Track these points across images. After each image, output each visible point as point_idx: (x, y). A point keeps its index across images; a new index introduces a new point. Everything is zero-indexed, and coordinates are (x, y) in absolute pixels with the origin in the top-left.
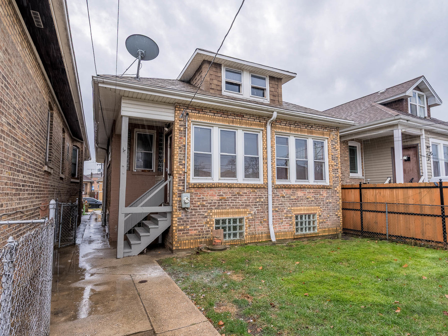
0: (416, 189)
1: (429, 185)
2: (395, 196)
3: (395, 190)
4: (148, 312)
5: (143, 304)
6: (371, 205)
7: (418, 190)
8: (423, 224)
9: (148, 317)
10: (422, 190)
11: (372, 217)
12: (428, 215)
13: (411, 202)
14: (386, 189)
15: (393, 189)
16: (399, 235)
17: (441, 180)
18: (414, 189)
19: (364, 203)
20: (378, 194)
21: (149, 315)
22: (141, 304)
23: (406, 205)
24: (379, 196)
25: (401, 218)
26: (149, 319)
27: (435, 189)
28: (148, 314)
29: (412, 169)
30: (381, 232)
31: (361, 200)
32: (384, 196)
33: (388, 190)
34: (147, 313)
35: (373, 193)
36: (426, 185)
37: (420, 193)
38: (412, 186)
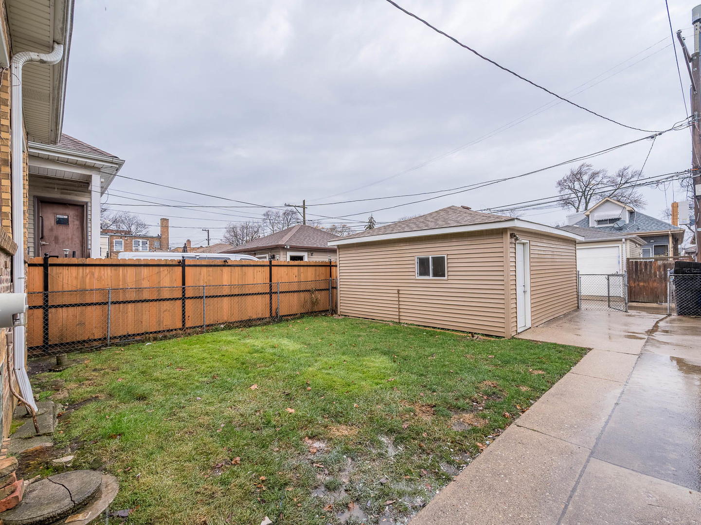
0: (154, 268)
1: (171, 263)
2: (121, 278)
3: (121, 269)
4: (573, 483)
5: (566, 507)
6: (71, 295)
7: (156, 269)
8: (160, 310)
9: (580, 476)
10: (162, 269)
11: (73, 316)
12: (168, 300)
13: (145, 284)
14: (106, 267)
15: (118, 267)
16: (125, 333)
17: (183, 257)
18: (151, 268)
19: (53, 292)
20: (89, 276)
21: (577, 476)
22: (570, 508)
23: (139, 290)
24: (90, 278)
25: (130, 308)
26: (583, 471)
27: (177, 267)
28: (576, 479)
29: (70, 237)
30: (91, 337)
31: (46, 288)
32: (100, 279)
33: (109, 268)
34: (578, 482)
35: (78, 274)
36: (166, 262)
37: (159, 272)
38: (148, 263)
